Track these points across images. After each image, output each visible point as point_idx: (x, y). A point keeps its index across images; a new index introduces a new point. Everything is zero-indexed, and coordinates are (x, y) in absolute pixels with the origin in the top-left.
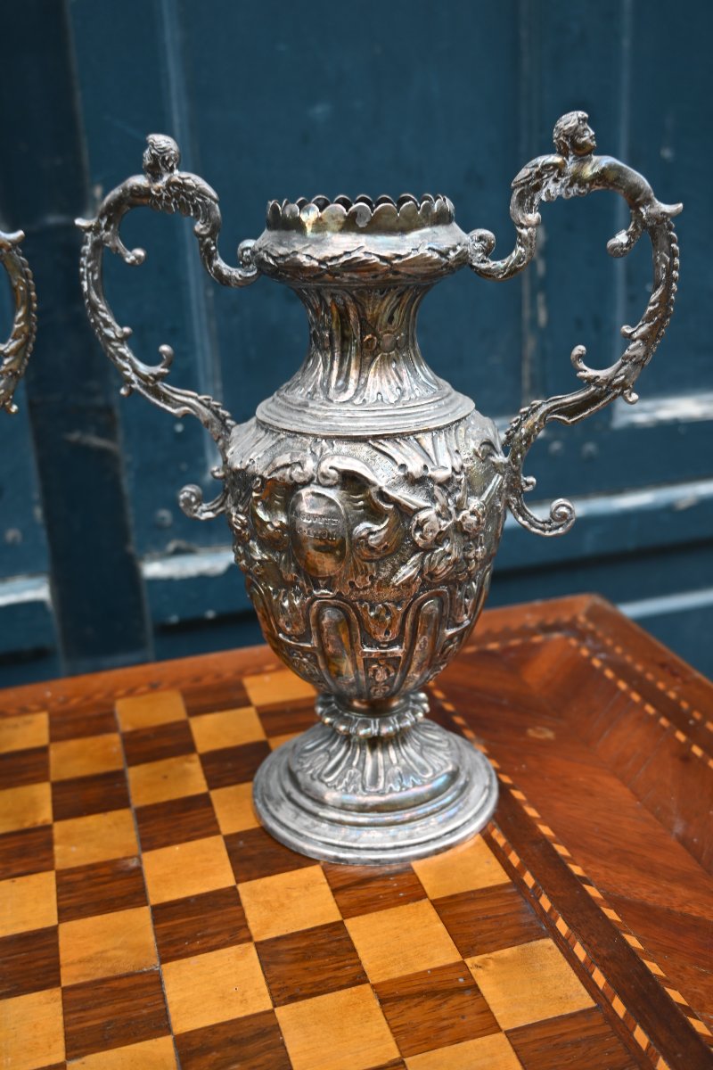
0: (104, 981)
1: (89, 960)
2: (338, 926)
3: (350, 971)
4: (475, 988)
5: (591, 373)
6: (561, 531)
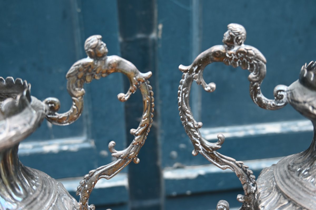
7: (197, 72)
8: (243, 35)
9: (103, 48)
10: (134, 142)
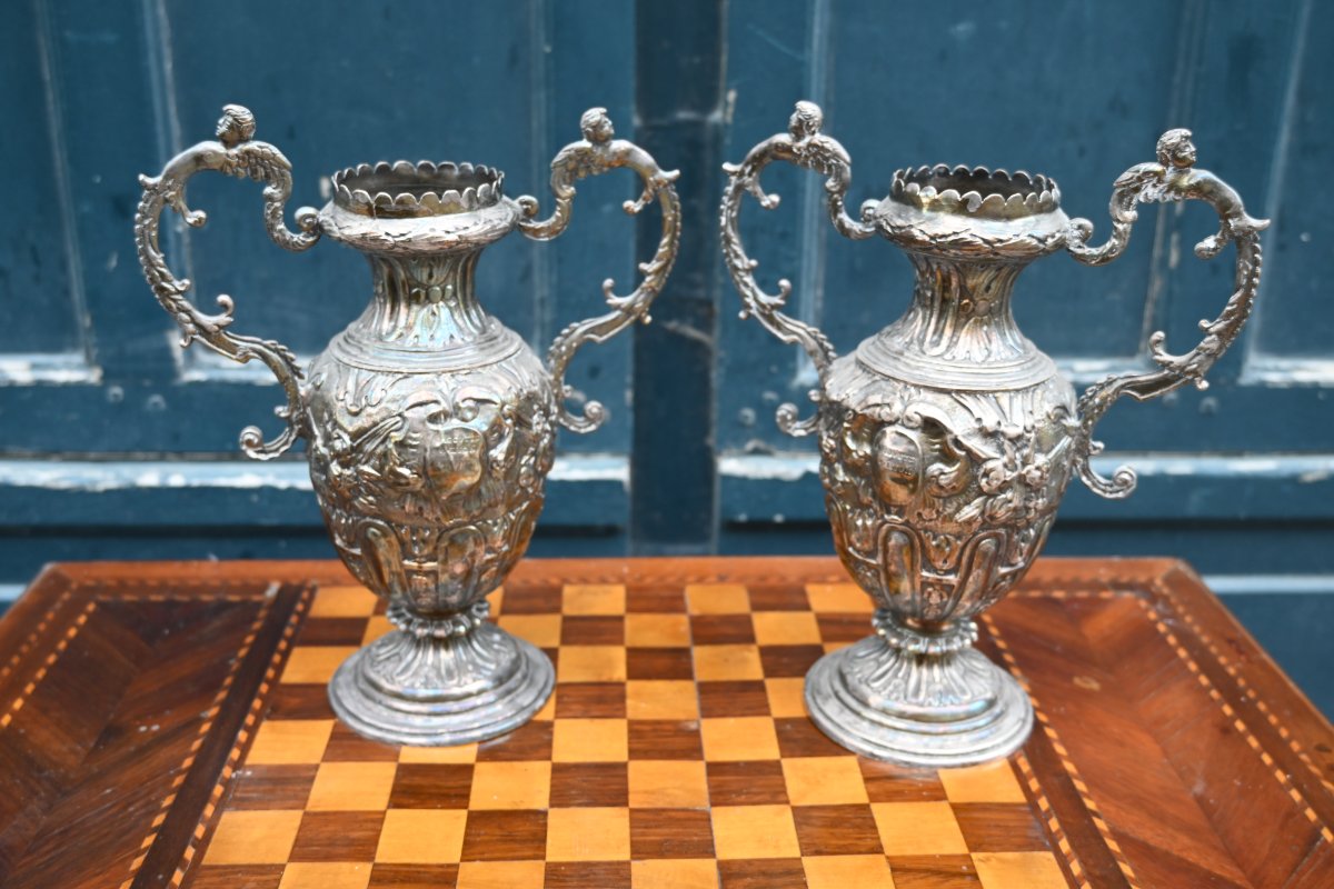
0: (664, 810)
1: (653, 793)
2: (865, 808)
3: (870, 843)
4: (975, 876)
5: (1166, 357)
6: (1121, 495)
7: (750, 175)
8: (816, 119)
9: (608, 127)
10: (644, 285)
